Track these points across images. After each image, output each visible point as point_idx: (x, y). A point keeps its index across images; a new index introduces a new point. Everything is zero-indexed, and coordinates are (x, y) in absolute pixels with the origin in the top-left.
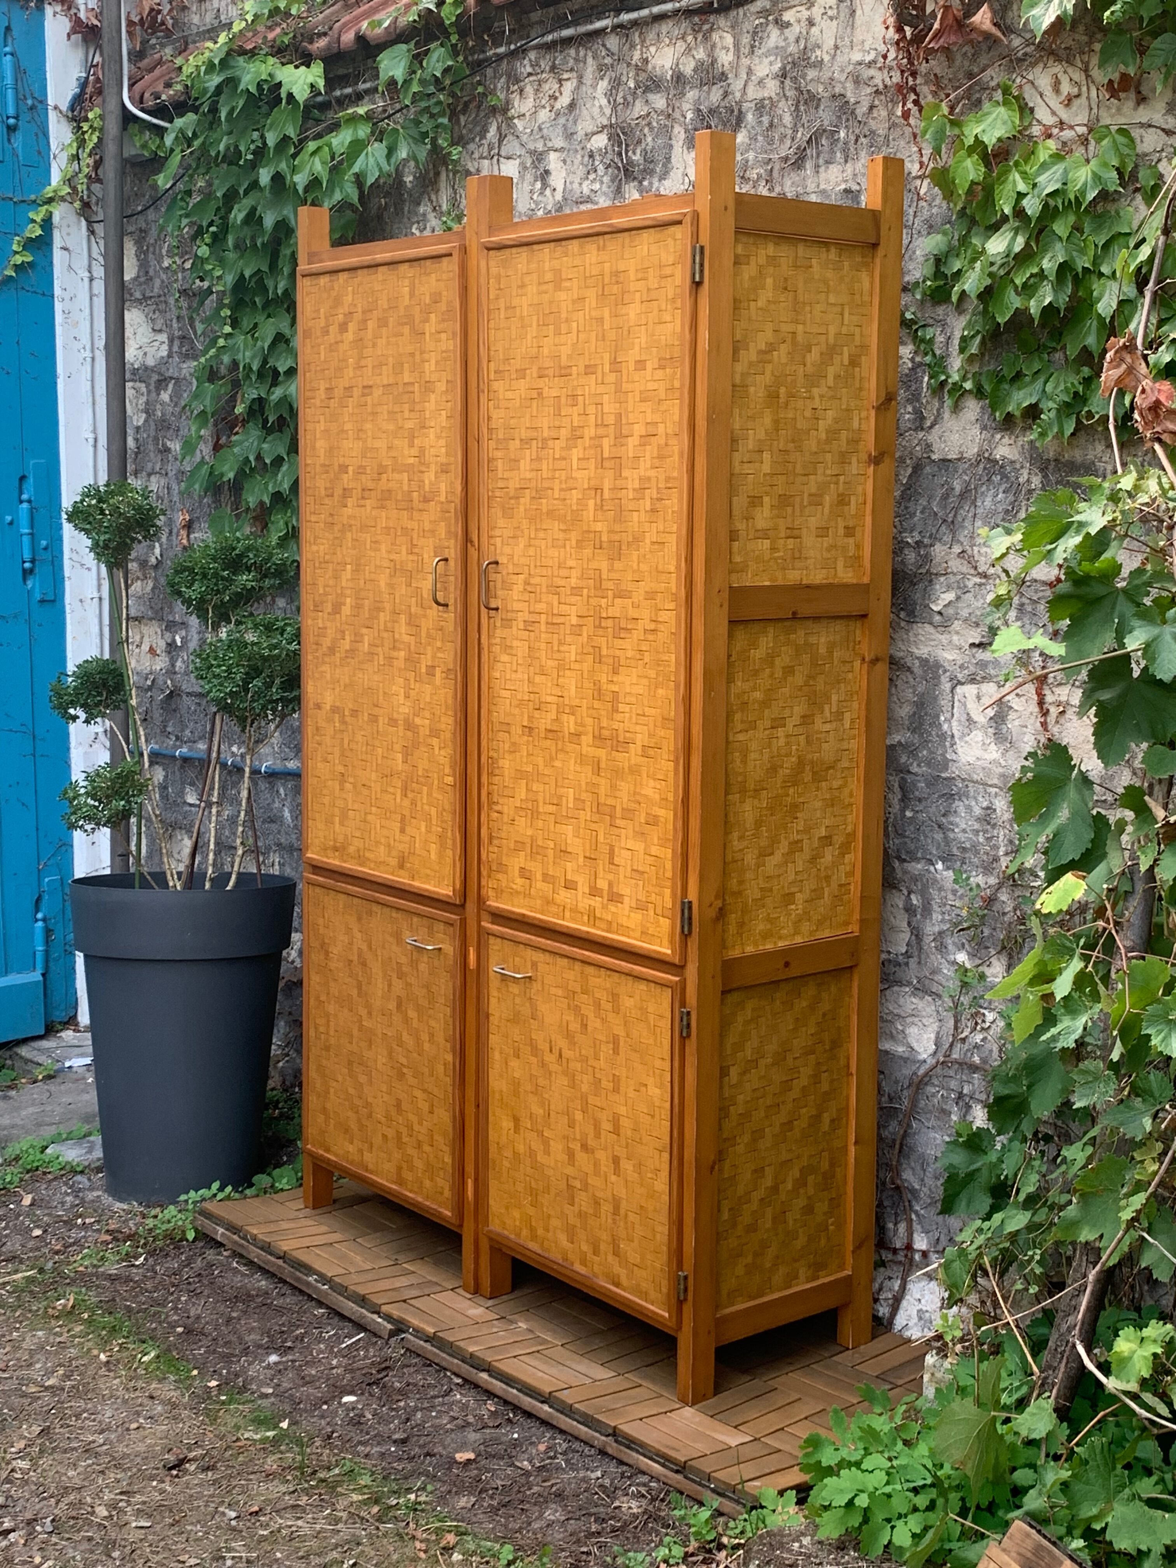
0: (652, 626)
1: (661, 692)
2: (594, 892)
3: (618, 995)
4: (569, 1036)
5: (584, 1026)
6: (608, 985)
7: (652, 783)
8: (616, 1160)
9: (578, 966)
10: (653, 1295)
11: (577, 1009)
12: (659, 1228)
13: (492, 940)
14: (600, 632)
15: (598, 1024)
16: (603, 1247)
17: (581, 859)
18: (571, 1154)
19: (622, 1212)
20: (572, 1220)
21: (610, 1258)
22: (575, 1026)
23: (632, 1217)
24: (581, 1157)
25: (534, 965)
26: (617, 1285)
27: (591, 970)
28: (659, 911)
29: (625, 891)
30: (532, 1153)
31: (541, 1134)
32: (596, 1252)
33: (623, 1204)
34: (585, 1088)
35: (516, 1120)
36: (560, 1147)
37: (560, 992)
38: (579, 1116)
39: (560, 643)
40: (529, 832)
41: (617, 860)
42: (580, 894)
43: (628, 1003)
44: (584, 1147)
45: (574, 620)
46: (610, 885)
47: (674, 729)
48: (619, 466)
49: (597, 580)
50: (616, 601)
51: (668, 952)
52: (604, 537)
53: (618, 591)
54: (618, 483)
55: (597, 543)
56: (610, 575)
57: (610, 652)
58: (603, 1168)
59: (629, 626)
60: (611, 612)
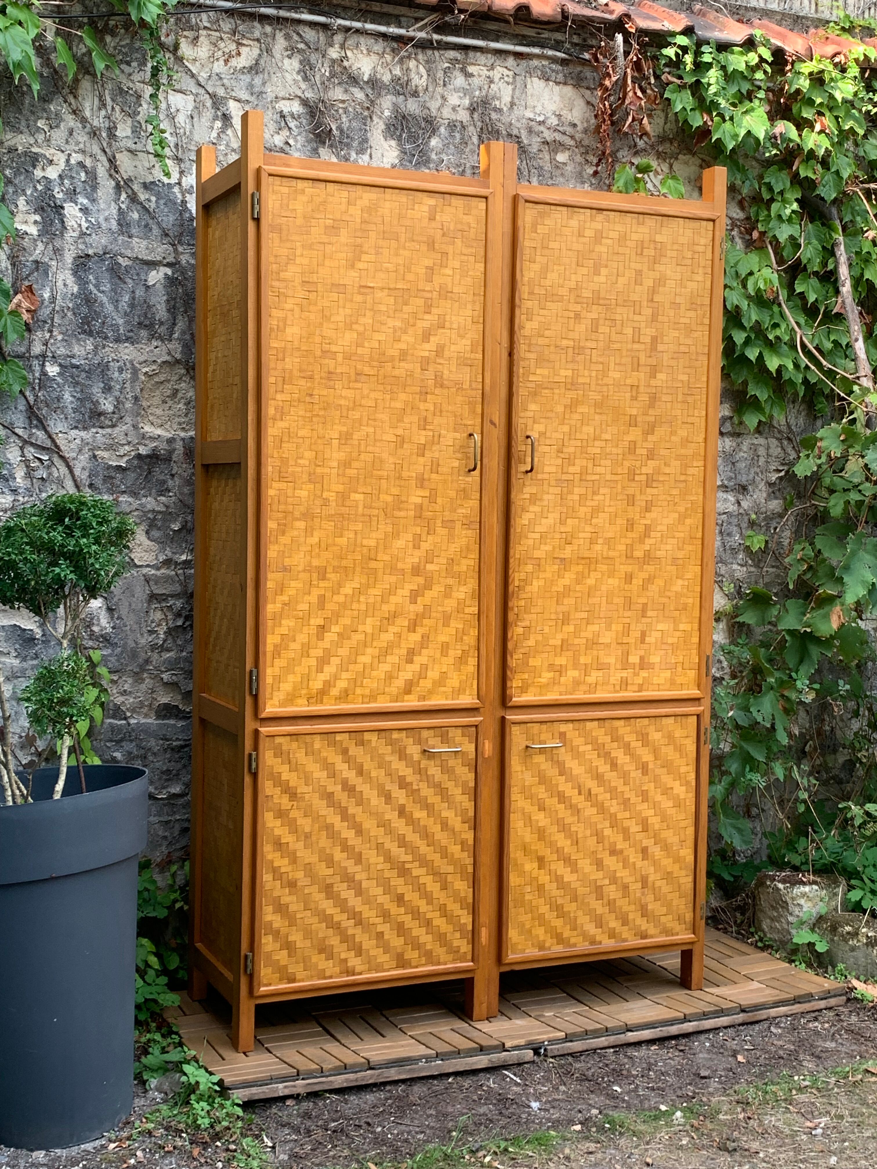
0: (682, 478)
2: (625, 665)
3: (647, 735)
4: (599, 778)
5: (614, 766)
6: (638, 729)
7: (680, 582)
8: (644, 851)
10: (676, 928)
11: (606, 755)
12: (683, 881)
14: (634, 484)
15: (627, 759)
16: (631, 916)
17: (614, 646)
18: (599, 864)
19: (650, 884)
20: (599, 911)
21: (639, 921)
22: (603, 767)
23: (657, 884)
24: (610, 862)
25: (562, 736)
28: (687, 665)
29: (655, 659)
31: (568, 861)
32: (625, 922)
33: (651, 879)
34: (613, 810)
35: (541, 861)
36: (587, 862)
37: (590, 747)
38: (607, 832)
39: (594, 493)
40: (559, 636)
41: (647, 639)
42: (613, 670)
43: (655, 736)
44: (613, 852)
45: (608, 477)
46: (641, 658)
47: (703, 544)
48: (654, 371)
49: (632, 448)
50: (649, 462)
51: (695, 692)
52: (639, 419)
53: (651, 455)
54: (653, 382)
55: (633, 422)
56: (645, 445)
57: (643, 497)
58: (632, 860)
59: (661, 479)
60: (644, 470)
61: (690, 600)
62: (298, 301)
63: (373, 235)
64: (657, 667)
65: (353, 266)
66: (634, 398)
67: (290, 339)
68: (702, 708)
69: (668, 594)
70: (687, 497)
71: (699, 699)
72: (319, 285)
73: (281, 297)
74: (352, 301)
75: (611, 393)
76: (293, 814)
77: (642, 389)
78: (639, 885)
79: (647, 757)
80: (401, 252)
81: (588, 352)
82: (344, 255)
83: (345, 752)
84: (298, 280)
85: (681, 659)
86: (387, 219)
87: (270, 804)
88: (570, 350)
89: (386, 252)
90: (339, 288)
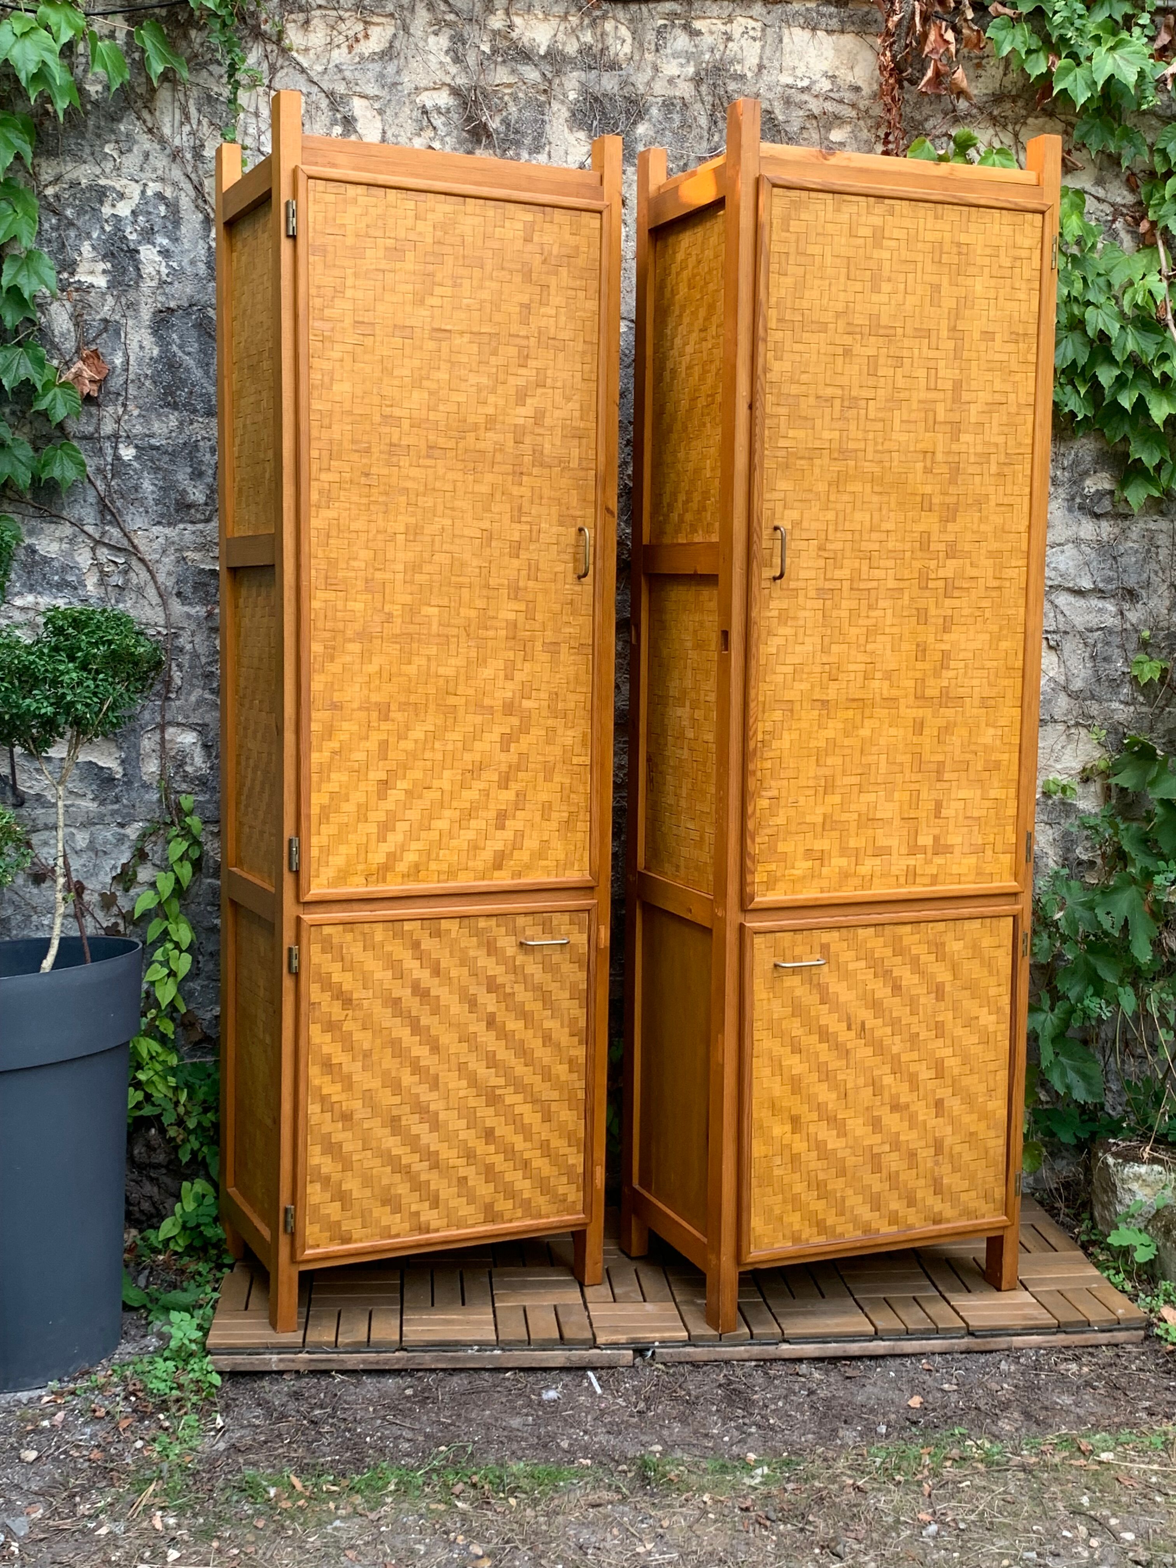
0: (996, 584)
1: (1003, 645)
2: (912, 849)
3: (943, 944)
4: (875, 1005)
5: (897, 987)
6: (930, 937)
7: (990, 731)
9: (888, 931)
10: (982, 1208)
11: (886, 974)
12: (991, 1144)
14: (927, 593)
15: (915, 979)
17: (897, 822)
18: (876, 1122)
19: (946, 1148)
20: (876, 1188)
22: (883, 992)
23: (957, 1149)
24: (891, 1120)
25: (825, 949)
26: (935, 1222)
27: (908, 929)
28: (999, 847)
29: (956, 840)
33: (948, 1141)
34: (896, 1049)
37: (863, 964)
38: (888, 1080)
41: (945, 812)
42: (895, 856)
43: (954, 946)
44: (896, 1108)
46: (936, 839)
48: (956, 431)
49: (925, 542)
50: (949, 561)
51: (1010, 884)
52: (935, 500)
53: (951, 552)
54: (955, 447)
55: (926, 505)
56: (943, 537)
57: (940, 612)
58: (921, 1118)
59: (965, 585)
60: (942, 573)
62: (349, 348)
63: (450, 260)
64: (957, 850)
65: (422, 302)
66: (927, 471)
67: (338, 399)
68: (1019, 907)
69: (973, 747)
70: (1002, 611)
71: (1015, 894)
72: (377, 327)
73: (327, 344)
74: (421, 348)
75: (895, 463)
76: (347, 1026)
77: (939, 456)
78: (932, 1151)
79: (943, 975)
80: (487, 283)
81: (863, 403)
82: (410, 287)
83: (416, 945)
84: (348, 321)
85: (991, 839)
86: (469, 240)
87: (317, 1013)
88: (837, 403)
89: (466, 283)
90: (405, 331)
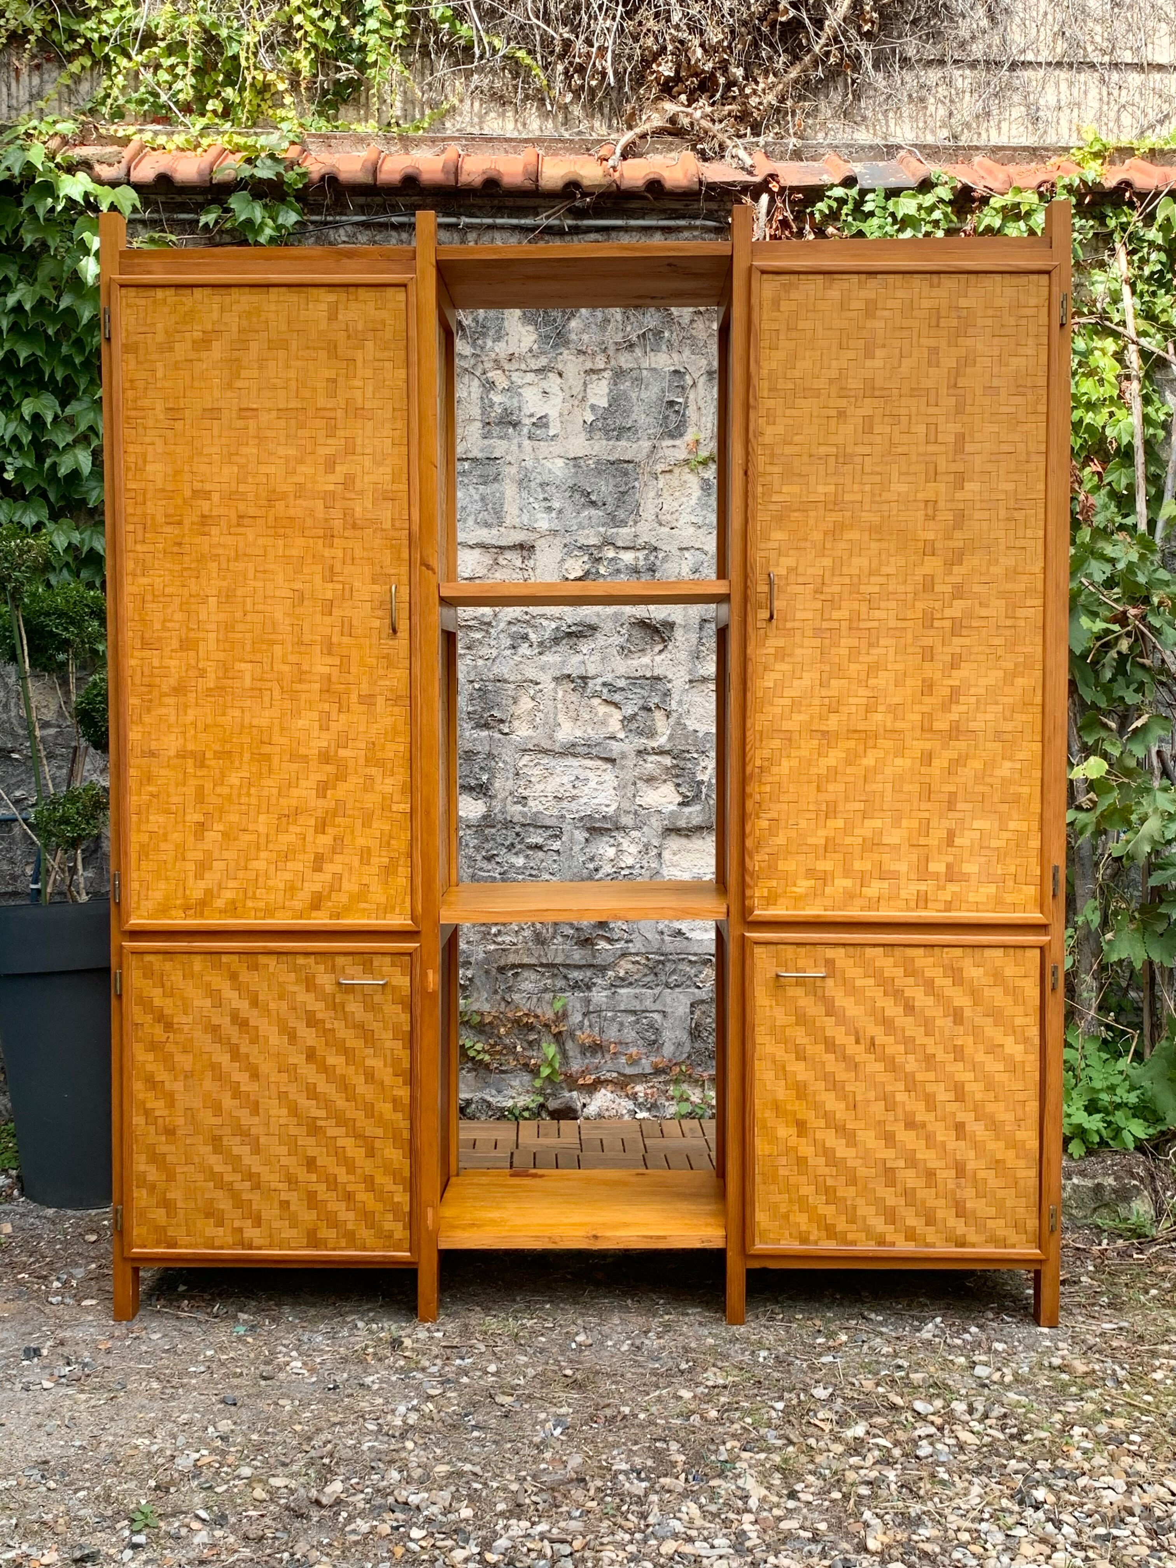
0: (1009, 622)
1: (1020, 681)
2: (923, 874)
3: (961, 970)
4: (887, 1024)
5: (909, 1008)
6: (946, 962)
7: (1008, 764)
8: (960, 1128)
9: (898, 951)
10: (1013, 1237)
11: (897, 994)
12: (1021, 1174)
13: (758, 950)
14: (932, 632)
15: (930, 1001)
16: (940, 1214)
17: (904, 848)
18: (889, 1139)
19: (969, 1173)
20: (891, 1201)
21: (952, 1222)
22: (893, 1010)
23: (981, 1174)
24: (907, 1138)
25: (830, 963)
26: (963, 1245)
27: (921, 951)
28: (1021, 878)
29: (970, 868)
30: (828, 1154)
31: (841, 1130)
32: (930, 1221)
33: (970, 1166)
34: (909, 1068)
35: (801, 1127)
36: (872, 1134)
37: (871, 981)
38: (901, 1097)
39: (870, 645)
40: (822, 833)
41: (958, 841)
42: (903, 880)
43: (974, 972)
44: (910, 1125)
45: (892, 623)
46: (949, 866)
47: (1043, 712)
48: (960, 479)
49: (928, 584)
50: (955, 602)
51: (1037, 916)
52: (938, 545)
53: (958, 592)
54: (959, 495)
55: (928, 550)
56: (948, 579)
57: (947, 649)
58: (939, 1138)
59: (974, 624)
60: (948, 613)
61: (1026, 790)
64: (973, 878)
66: (930, 518)
68: (1049, 938)
69: (988, 780)
70: (1018, 649)
71: (1043, 926)
75: (894, 512)
77: (941, 504)
78: (953, 1173)
79: (961, 1000)
81: (858, 460)
85: (1012, 870)
88: (832, 459)
